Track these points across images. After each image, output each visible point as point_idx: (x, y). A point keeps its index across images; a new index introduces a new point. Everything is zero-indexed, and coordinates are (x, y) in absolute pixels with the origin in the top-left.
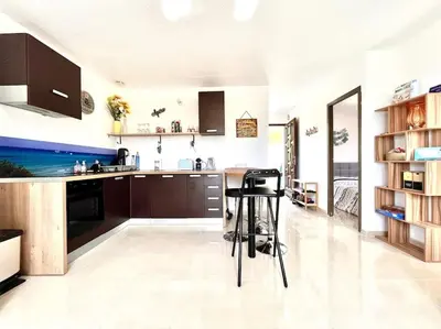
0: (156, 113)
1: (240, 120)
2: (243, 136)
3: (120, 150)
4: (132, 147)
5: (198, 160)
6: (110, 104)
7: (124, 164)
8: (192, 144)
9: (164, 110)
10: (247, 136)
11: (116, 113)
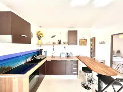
0: (52, 37)
1: (81, 40)
2: (82, 45)
3: (40, 49)
4: (44, 48)
5: (68, 54)
6: (37, 34)
7: (42, 55)
8: (65, 47)
9: (55, 36)
10: (83, 45)
11: (39, 37)
